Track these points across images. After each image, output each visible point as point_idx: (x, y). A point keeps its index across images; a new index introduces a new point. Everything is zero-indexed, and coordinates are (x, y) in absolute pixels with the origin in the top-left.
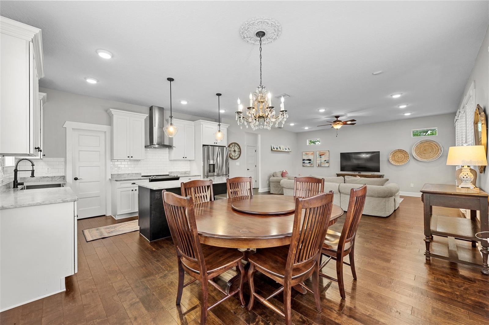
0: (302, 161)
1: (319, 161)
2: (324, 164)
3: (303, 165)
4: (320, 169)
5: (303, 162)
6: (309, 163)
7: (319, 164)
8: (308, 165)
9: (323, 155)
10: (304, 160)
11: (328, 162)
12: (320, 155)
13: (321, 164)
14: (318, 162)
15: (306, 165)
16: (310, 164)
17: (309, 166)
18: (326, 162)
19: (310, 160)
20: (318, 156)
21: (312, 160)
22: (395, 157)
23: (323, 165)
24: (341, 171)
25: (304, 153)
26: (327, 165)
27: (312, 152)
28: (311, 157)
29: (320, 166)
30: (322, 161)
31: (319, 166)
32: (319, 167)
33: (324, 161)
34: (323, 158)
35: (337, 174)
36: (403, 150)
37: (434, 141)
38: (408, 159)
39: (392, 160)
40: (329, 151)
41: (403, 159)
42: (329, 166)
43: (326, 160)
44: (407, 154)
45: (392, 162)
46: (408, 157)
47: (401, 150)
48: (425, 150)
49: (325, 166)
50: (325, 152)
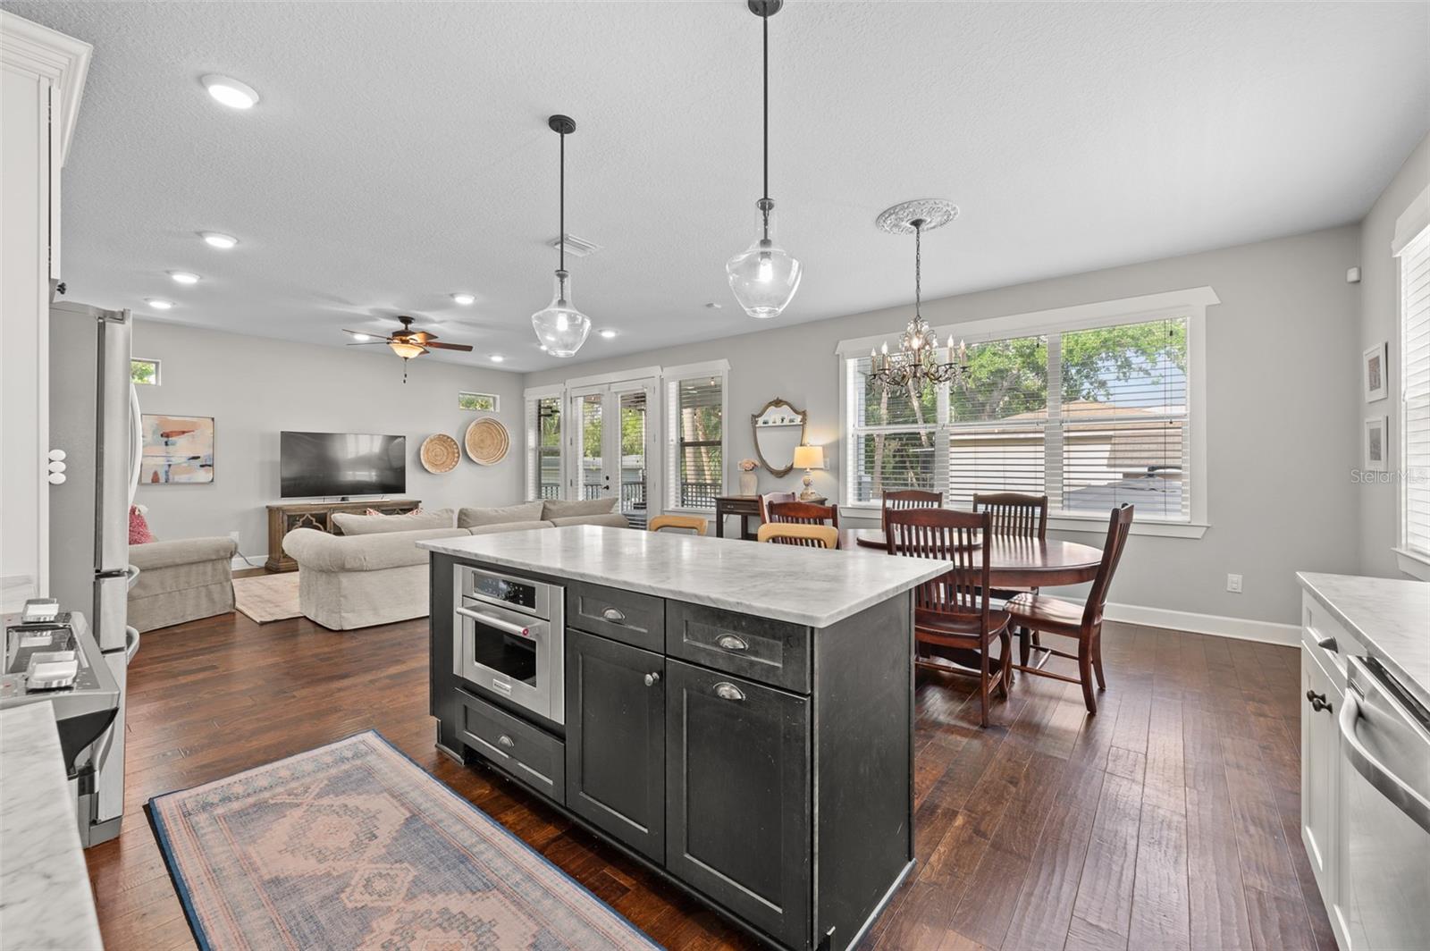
1: (162, 461)
2: (189, 471)
7: (156, 474)
9: (184, 432)
11: (210, 466)
12: (166, 435)
13: (167, 472)
14: (153, 463)
18: (198, 462)
20: (149, 437)
22: (428, 454)
23: (177, 478)
24: (286, 494)
26: (203, 476)
29: (162, 479)
30: (174, 461)
31: (155, 480)
32: (156, 488)
33: (184, 460)
34: (182, 448)
35: (267, 507)
36: (448, 438)
37: (498, 423)
38: (456, 459)
39: (425, 461)
40: (213, 419)
41: (445, 458)
42: (212, 481)
43: (198, 457)
44: (455, 446)
45: (426, 467)
46: (457, 455)
47: (445, 436)
48: (482, 441)
49: (192, 481)
50: (194, 423)
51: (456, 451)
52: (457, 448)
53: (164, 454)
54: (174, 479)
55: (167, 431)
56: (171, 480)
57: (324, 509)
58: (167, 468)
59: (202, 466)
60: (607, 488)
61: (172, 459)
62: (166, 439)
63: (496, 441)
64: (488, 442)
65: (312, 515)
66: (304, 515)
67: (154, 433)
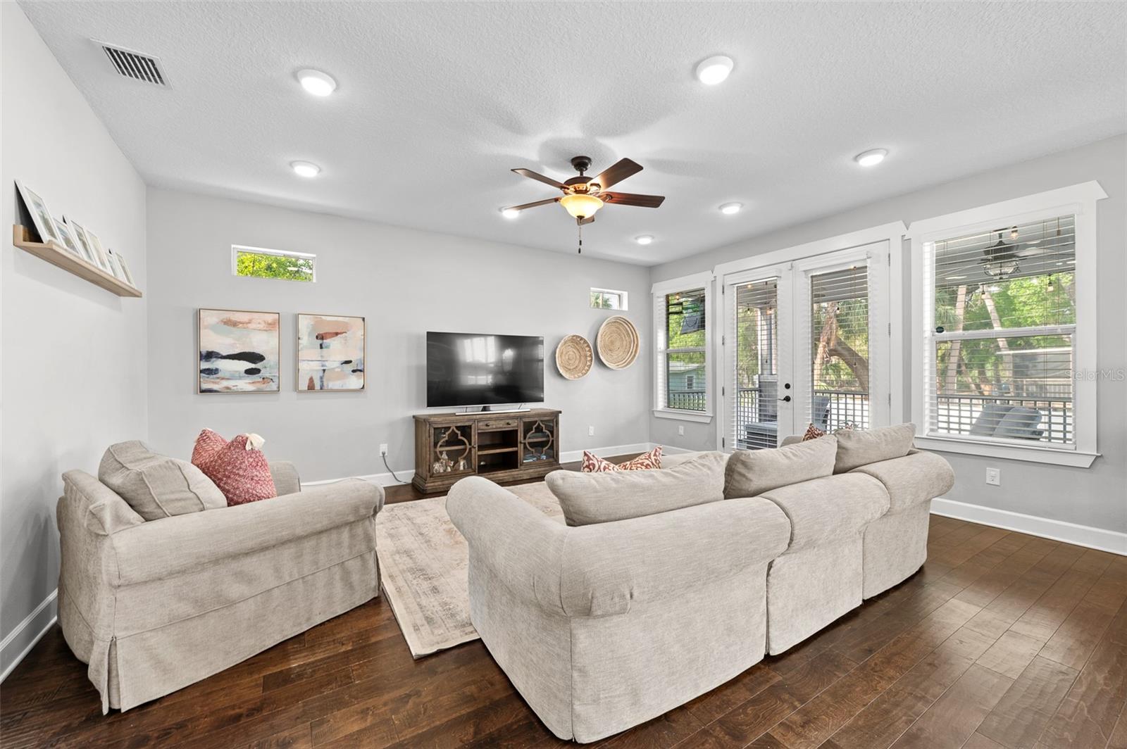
0: (190, 364)
1: (316, 366)
2: (342, 376)
3: (205, 386)
4: (317, 402)
5: (205, 365)
6: (250, 372)
7: (311, 380)
8: (245, 384)
9: (337, 334)
10: (209, 356)
11: (360, 371)
12: (321, 337)
13: (321, 378)
14: (309, 368)
15: (225, 383)
16: (256, 378)
17: (251, 388)
18: (349, 367)
19: (254, 357)
20: (306, 340)
21: (271, 358)
22: (563, 357)
23: (332, 385)
24: (431, 403)
25: (208, 319)
26: (355, 382)
27: (270, 318)
28: (257, 343)
29: (317, 387)
30: (329, 365)
31: (311, 387)
32: (311, 395)
33: (337, 364)
34: (337, 350)
35: (414, 417)
36: (582, 339)
37: (627, 323)
38: (588, 363)
39: (560, 365)
40: (364, 319)
41: (577, 362)
42: (363, 387)
43: (350, 362)
44: (587, 349)
45: (561, 371)
46: (589, 359)
47: (579, 337)
48: (612, 343)
49: (344, 388)
50: (346, 323)
51: (589, 354)
52: (590, 351)
53: (320, 359)
54: (328, 386)
55: (322, 332)
56: (325, 388)
57: (469, 420)
58: (321, 373)
59: (354, 371)
60: (787, 399)
61: (327, 363)
62: (320, 342)
63: (625, 343)
64: (618, 344)
65: (457, 427)
66: (449, 428)
67: (310, 334)
